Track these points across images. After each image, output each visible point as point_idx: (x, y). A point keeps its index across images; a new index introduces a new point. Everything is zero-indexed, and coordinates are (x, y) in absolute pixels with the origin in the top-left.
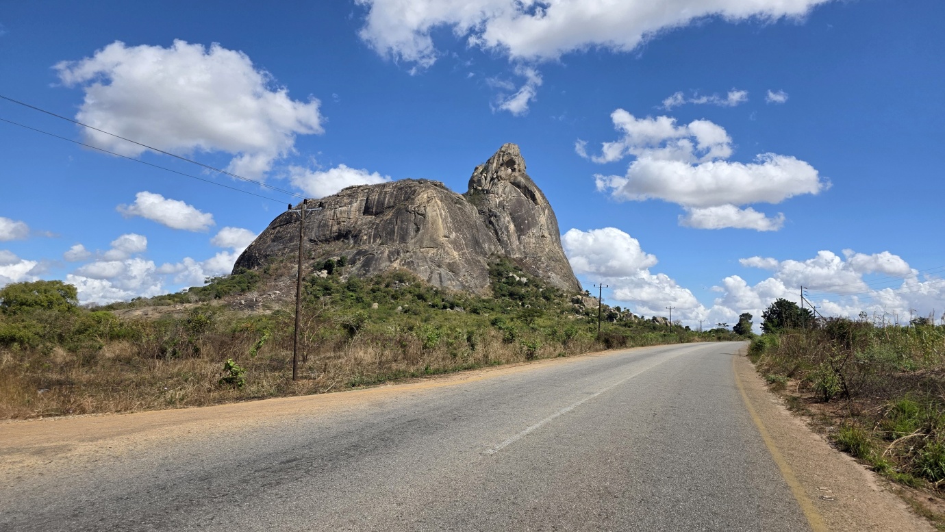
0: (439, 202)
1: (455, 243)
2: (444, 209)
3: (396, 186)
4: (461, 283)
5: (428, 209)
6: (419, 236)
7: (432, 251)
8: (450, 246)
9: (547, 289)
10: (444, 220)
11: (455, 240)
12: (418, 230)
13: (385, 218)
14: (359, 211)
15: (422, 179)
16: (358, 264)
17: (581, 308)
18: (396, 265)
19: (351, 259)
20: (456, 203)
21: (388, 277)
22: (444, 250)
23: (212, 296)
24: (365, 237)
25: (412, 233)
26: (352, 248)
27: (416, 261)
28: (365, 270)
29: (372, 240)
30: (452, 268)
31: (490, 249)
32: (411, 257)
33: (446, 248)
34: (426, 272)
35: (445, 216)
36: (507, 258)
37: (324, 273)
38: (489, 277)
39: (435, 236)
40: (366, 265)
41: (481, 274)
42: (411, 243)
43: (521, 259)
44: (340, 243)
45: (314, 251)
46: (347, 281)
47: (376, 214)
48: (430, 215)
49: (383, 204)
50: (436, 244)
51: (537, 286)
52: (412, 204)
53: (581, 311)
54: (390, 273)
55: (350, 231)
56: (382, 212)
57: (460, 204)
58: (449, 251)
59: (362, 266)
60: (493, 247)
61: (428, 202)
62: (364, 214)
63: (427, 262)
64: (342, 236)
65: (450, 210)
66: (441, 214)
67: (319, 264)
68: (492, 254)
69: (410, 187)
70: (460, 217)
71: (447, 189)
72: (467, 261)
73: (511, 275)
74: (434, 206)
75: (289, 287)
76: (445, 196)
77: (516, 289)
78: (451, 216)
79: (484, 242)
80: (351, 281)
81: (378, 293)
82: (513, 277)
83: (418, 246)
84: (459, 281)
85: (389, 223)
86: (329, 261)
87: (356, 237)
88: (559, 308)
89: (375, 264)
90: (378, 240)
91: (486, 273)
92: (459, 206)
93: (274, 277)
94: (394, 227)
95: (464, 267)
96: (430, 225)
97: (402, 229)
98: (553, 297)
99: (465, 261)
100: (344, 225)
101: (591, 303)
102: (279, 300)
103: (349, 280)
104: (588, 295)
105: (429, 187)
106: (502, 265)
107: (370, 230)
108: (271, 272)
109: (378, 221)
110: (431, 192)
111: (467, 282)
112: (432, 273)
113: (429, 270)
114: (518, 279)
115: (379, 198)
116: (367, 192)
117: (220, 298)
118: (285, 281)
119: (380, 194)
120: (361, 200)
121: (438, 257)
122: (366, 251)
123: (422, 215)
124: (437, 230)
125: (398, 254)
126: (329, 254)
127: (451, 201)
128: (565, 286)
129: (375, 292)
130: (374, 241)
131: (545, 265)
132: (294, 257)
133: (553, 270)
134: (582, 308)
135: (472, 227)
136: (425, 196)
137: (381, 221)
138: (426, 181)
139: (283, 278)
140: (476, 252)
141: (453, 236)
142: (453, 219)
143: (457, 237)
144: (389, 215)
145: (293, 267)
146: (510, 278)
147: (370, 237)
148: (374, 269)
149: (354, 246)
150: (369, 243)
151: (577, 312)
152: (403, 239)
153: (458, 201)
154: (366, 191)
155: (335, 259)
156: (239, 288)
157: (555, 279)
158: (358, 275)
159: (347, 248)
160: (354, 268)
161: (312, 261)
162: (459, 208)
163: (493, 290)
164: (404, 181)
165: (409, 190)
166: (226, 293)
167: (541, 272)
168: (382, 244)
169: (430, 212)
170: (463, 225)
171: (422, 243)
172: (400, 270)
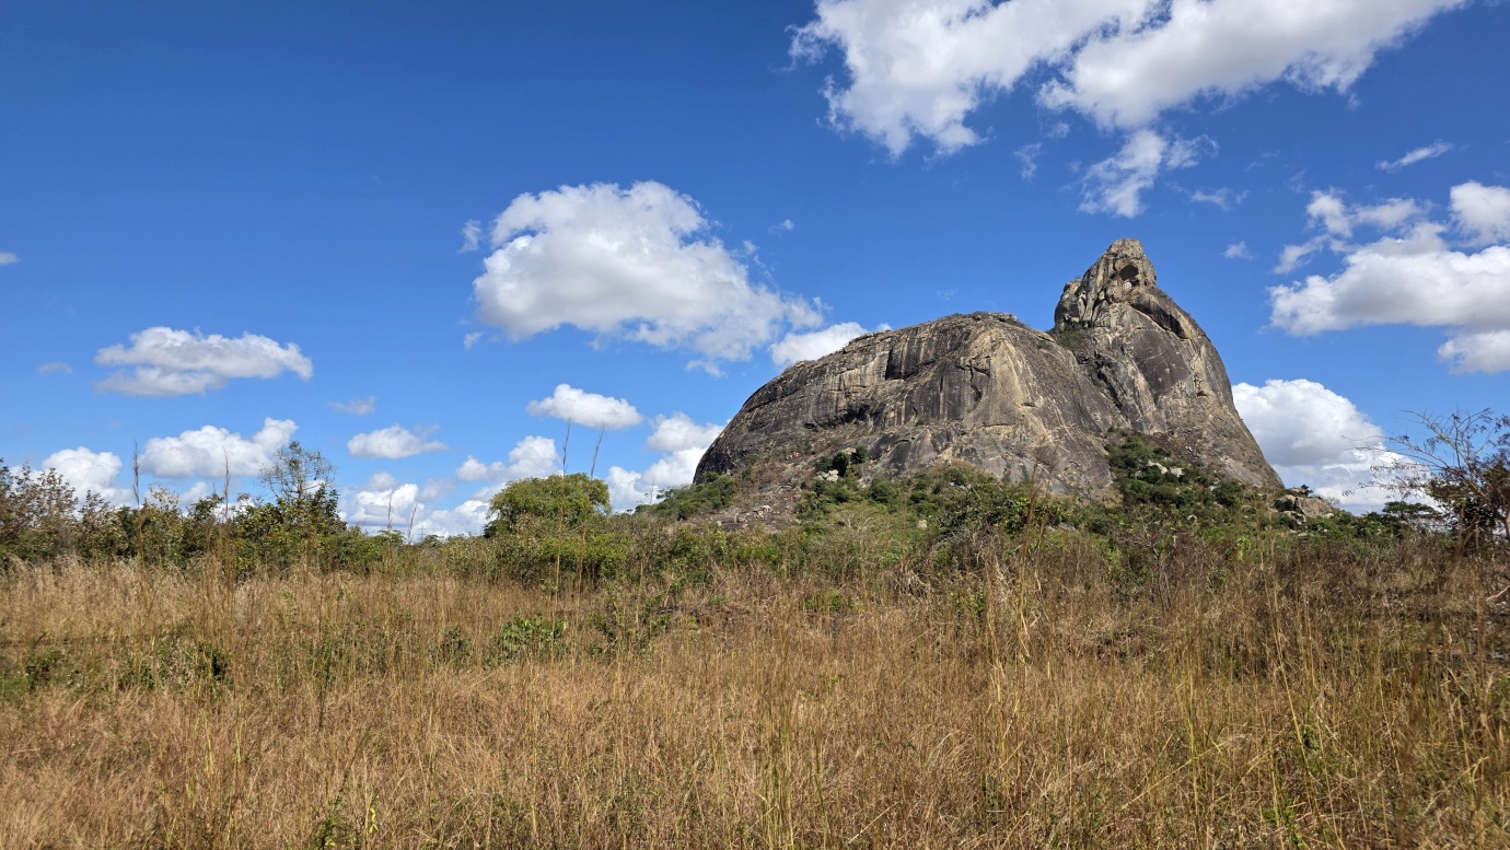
0: (1012, 348)
1: (1044, 414)
2: (1020, 359)
3: (936, 328)
4: (1063, 482)
5: (993, 360)
6: (980, 407)
7: (1005, 431)
8: (1036, 419)
9: (1224, 486)
10: (1023, 377)
11: (1044, 408)
12: (978, 396)
13: (923, 381)
14: (879, 373)
15: (980, 313)
16: (885, 458)
17: (1297, 517)
18: (947, 455)
19: (873, 450)
20: (1039, 347)
21: (935, 477)
22: (1027, 427)
23: (674, 516)
24: (892, 415)
25: (969, 403)
26: (872, 433)
27: (979, 448)
28: (897, 467)
29: (903, 419)
30: (1043, 456)
31: (1105, 422)
32: (971, 441)
33: (1031, 424)
34: (999, 465)
35: (1024, 369)
36: (1140, 435)
37: (834, 475)
38: (1111, 470)
39: (1009, 405)
40: (898, 458)
41: (1096, 464)
42: (968, 419)
43: (1164, 437)
44: (851, 427)
45: (813, 441)
46: (869, 485)
47: (907, 376)
48: (998, 370)
49: (917, 359)
50: (1012, 419)
51: (1203, 482)
52: (966, 354)
53: (1300, 523)
54: (939, 470)
55: (867, 407)
56: (915, 373)
57: (1047, 348)
58: (1036, 428)
59: (892, 461)
60: (1109, 418)
61: (993, 349)
62: (887, 377)
63: (998, 448)
64: (855, 414)
65: (1031, 359)
66: (1016, 368)
67: (824, 460)
68: (1111, 430)
69: (960, 328)
70: (1049, 371)
71: (1022, 326)
72: (1070, 444)
73: (1151, 464)
74: (1003, 355)
75: (782, 498)
76: (1021, 337)
77: (1165, 488)
78: (1034, 370)
79: (1093, 409)
80: (878, 486)
81: (925, 504)
82: (1155, 467)
83: (980, 422)
84: (1058, 478)
85: (930, 389)
86: (840, 455)
87: (876, 415)
88: (1253, 520)
89: (913, 457)
90: (913, 417)
91: (1103, 462)
92: (1045, 351)
93: (758, 484)
94: (938, 396)
95: (1064, 454)
96: (999, 386)
97: (950, 396)
98: (1237, 499)
99: (1065, 444)
100: (858, 397)
101: (1316, 508)
102: (770, 520)
103: (873, 484)
104: (1306, 493)
105: (991, 325)
106: (1131, 447)
107: (899, 403)
108: (753, 476)
109: (910, 387)
110: (996, 332)
111: (1072, 479)
112: (1009, 466)
113: (1003, 463)
114: (1164, 470)
115: (909, 349)
116: (889, 343)
117: (685, 519)
118: (775, 491)
119: (911, 343)
120: (881, 357)
121: (1018, 439)
122: (895, 437)
123: (983, 371)
124: (1011, 394)
125: (949, 437)
126: (836, 444)
127: (1032, 346)
128: (1257, 481)
129: (917, 502)
130: (907, 420)
131: (1210, 445)
132: (784, 452)
133: (1228, 451)
134: (1301, 518)
135: (1071, 385)
136: (987, 339)
137: (916, 386)
138: (985, 316)
139: (773, 486)
140: (1082, 428)
141: (1040, 402)
142: (1038, 374)
143: (1048, 403)
144: (927, 376)
145: (784, 468)
146: (1150, 470)
147: (899, 414)
148: (912, 465)
149: (875, 430)
150: (899, 422)
151: (1291, 525)
152: (954, 414)
153: (1043, 344)
154: (887, 340)
155: (849, 451)
156: (710, 503)
157: (1234, 468)
158: (886, 475)
159: (864, 434)
160: (879, 465)
161: (812, 458)
162: (1046, 356)
163: (1122, 491)
164: (949, 318)
165: (958, 333)
166: (693, 512)
167: (1205, 456)
168: (920, 423)
169: (998, 366)
170: (1056, 382)
171: (987, 417)
172: (955, 464)
